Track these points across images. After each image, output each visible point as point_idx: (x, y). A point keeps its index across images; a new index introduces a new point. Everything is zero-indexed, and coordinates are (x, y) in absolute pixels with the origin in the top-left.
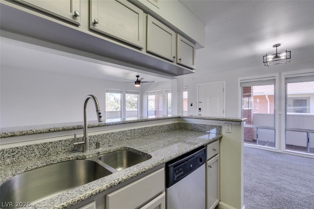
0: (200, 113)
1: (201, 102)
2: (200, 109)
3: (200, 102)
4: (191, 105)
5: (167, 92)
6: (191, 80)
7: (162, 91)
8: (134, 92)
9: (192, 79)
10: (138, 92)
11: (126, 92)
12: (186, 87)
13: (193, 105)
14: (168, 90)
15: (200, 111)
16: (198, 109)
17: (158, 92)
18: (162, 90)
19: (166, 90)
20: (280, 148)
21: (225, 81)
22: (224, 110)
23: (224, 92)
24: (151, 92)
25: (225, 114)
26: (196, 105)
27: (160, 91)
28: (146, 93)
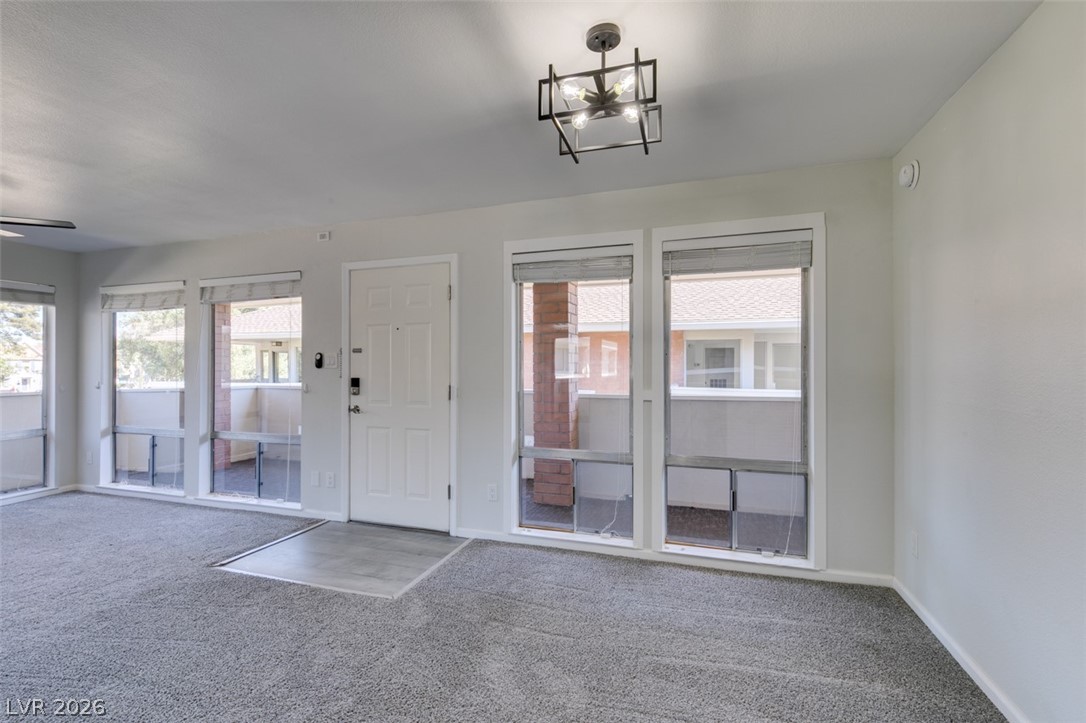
0: (356, 401)
1: (358, 351)
2: (356, 382)
3: (356, 351)
4: (319, 364)
5: (206, 295)
6: (318, 240)
7: (180, 291)
9: (323, 236)
12: (297, 276)
13: (326, 361)
14: (212, 287)
15: (354, 394)
16: (346, 383)
17: (164, 293)
19: (202, 284)
20: (647, 543)
21: (455, 256)
22: (454, 386)
23: (454, 302)
24: (125, 296)
25: (455, 403)
26: (339, 363)
27: (173, 292)
28: (102, 298)
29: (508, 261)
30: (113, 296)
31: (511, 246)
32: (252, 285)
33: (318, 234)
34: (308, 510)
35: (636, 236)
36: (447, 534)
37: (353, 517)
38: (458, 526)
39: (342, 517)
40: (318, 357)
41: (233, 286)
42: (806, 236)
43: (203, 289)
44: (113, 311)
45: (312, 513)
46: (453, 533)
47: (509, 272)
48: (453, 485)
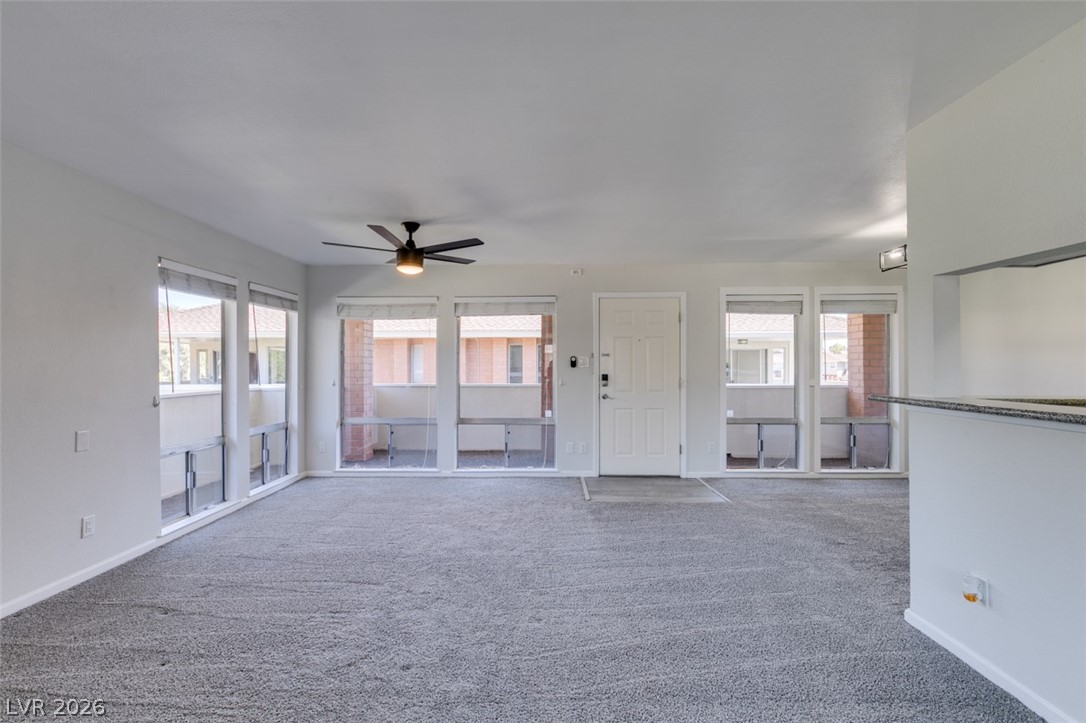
0: (604, 391)
1: (608, 355)
2: (605, 377)
3: (604, 355)
4: (574, 364)
5: (460, 310)
6: (572, 274)
7: (433, 305)
8: (280, 298)
9: (575, 272)
10: (291, 301)
11: (251, 291)
12: (553, 299)
13: (580, 362)
14: (466, 304)
15: (604, 385)
16: (596, 379)
17: (411, 305)
18: (434, 300)
19: (458, 300)
20: (812, 469)
21: (685, 294)
22: (684, 376)
23: (683, 324)
24: (366, 306)
25: (684, 390)
26: (591, 364)
27: (424, 305)
28: (338, 307)
29: (724, 300)
30: (350, 306)
31: (724, 291)
32: (508, 304)
33: (572, 271)
34: (563, 472)
35: (805, 290)
36: (678, 477)
37: (602, 473)
38: (688, 470)
39: (594, 474)
40: (573, 359)
41: (488, 304)
42: (893, 297)
43: (456, 304)
44: (341, 318)
45: (566, 473)
46: (683, 476)
47: (724, 306)
48: (684, 444)
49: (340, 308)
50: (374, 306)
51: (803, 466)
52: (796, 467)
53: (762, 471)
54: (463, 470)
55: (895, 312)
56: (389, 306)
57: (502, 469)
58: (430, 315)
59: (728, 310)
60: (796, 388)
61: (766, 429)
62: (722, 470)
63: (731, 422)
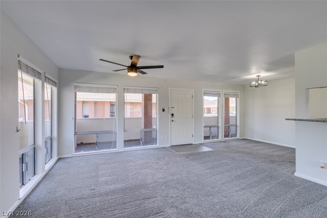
0: (172, 119)
1: (173, 108)
2: (173, 115)
3: (172, 108)
4: (164, 110)
5: (126, 91)
6: (163, 81)
7: (115, 89)
8: (52, 81)
9: (164, 81)
10: (55, 83)
12: (157, 89)
13: (165, 110)
14: (128, 89)
15: (173, 117)
16: (170, 115)
17: (106, 88)
18: (116, 87)
19: (125, 87)
21: (193, 90)
22: (193, 114)
23: (193, 98)
24: (87, 87)
25: (193, 118)
26: (169, 111)
27: (111, 88)
28: (75, 87)
29: (203, 92)
30: (80, 87)
31: (203, 90)
32: (143, 89)
34: (161, 146)
35: (220, 91)
36: (192, 144)
37: (172, 145)
38: (194, 142)
39: (170, 146)
40: (164, 109)
41: (136, 89)
43: (124, 89)
44: (75, 91)
46: (193, 144)
47: (203, 94)
48: (193, 134)
49: (76, 87)
50: (91, 87)
51: (220, 138)
52: (218, 138)
53: (211, 140)
54: (127, 149)
55: (238, 97)
56: (97, 88)
57: (140, 147)
58: (114, 92)
59: (204, 95)
60: (218, 117)
61: (212, 128)
62: (203, 141)
63: (205, 127)
